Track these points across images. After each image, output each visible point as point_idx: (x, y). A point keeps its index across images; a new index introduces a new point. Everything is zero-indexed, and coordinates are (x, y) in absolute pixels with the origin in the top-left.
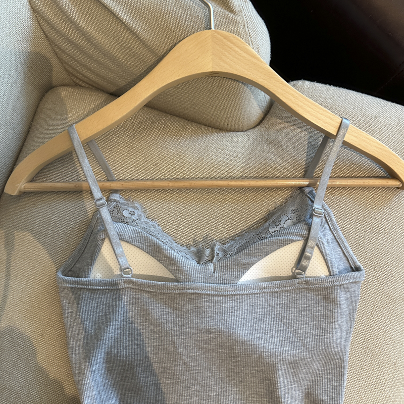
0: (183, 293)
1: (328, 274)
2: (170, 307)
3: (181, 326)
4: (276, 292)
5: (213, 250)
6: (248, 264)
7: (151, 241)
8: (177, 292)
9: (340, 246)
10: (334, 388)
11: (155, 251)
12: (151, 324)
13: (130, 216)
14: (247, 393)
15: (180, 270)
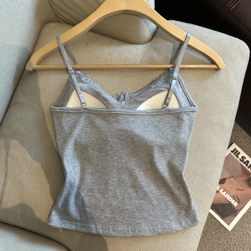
0: (111, 114)
1: (179, 107)
2: (104, 120)
3: (109, 128)
4: (154, 115)
5: (125, 96)
6: (141, 101)
7: (95, 90)
8: (108, 113)
9: (186, 96)
10: (182, 160)
11: (97, 95)
12: (95, 128)
13: (85, 80)
14: (140, 161)
15: (109, 104)
